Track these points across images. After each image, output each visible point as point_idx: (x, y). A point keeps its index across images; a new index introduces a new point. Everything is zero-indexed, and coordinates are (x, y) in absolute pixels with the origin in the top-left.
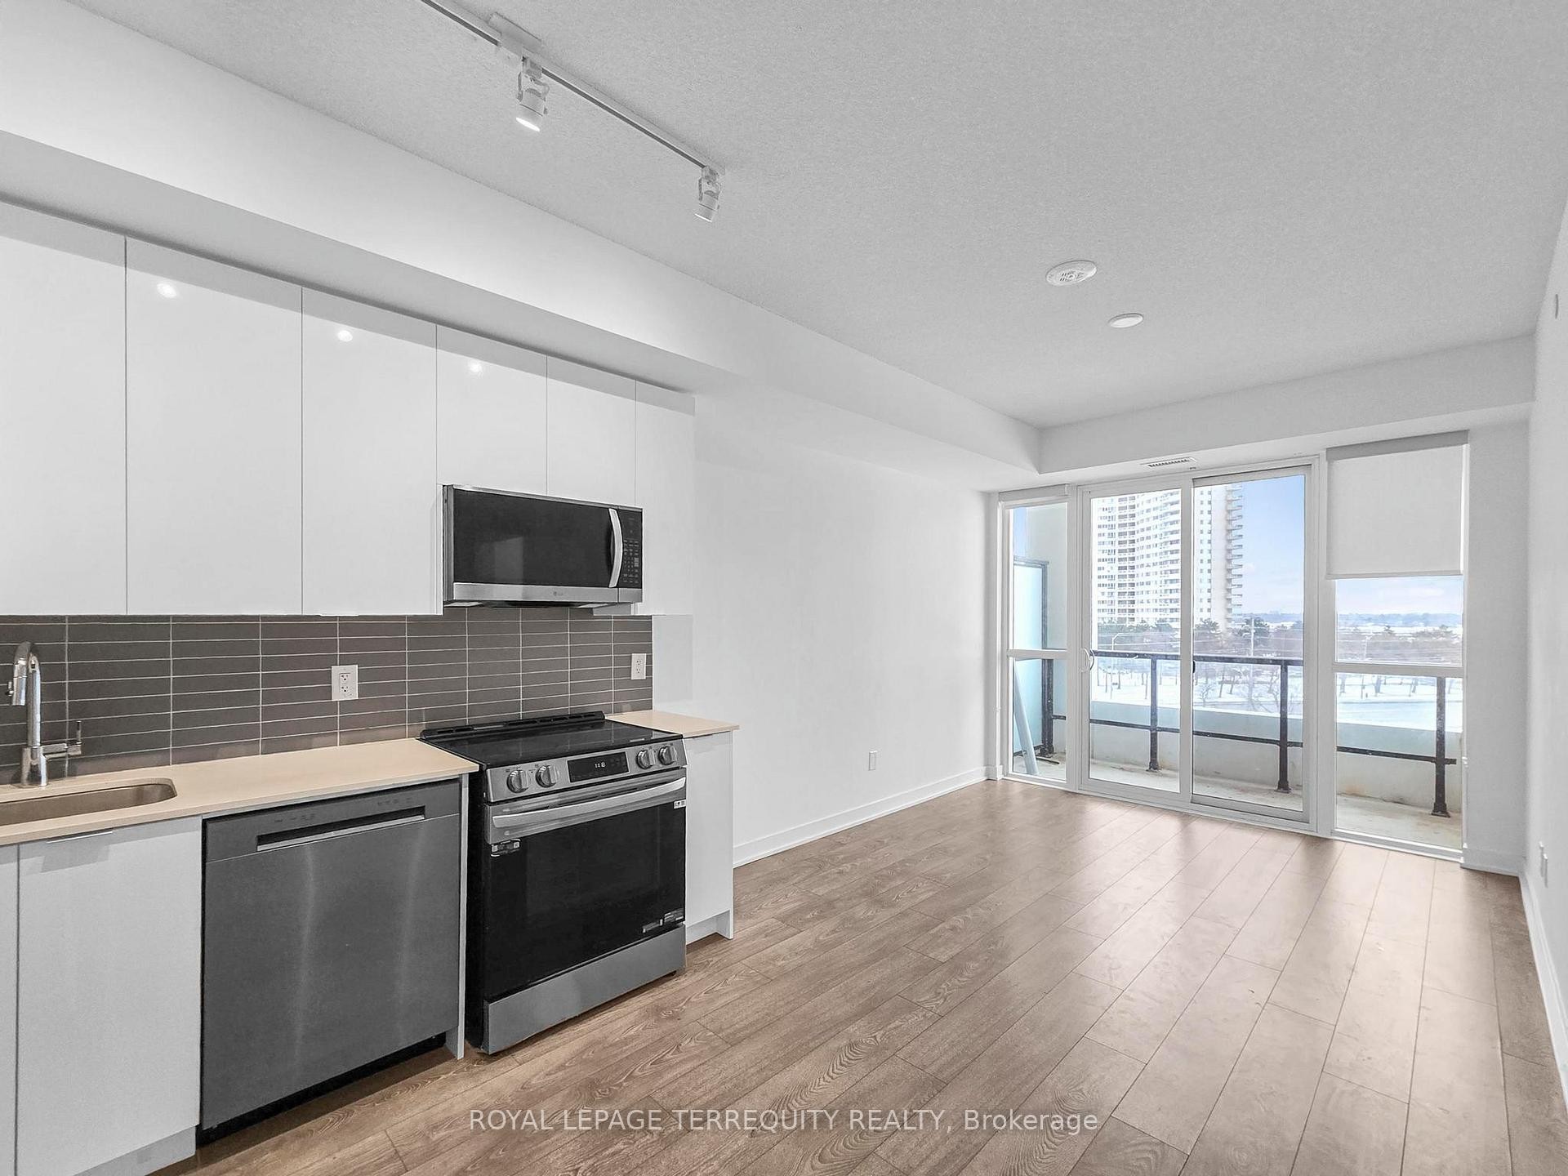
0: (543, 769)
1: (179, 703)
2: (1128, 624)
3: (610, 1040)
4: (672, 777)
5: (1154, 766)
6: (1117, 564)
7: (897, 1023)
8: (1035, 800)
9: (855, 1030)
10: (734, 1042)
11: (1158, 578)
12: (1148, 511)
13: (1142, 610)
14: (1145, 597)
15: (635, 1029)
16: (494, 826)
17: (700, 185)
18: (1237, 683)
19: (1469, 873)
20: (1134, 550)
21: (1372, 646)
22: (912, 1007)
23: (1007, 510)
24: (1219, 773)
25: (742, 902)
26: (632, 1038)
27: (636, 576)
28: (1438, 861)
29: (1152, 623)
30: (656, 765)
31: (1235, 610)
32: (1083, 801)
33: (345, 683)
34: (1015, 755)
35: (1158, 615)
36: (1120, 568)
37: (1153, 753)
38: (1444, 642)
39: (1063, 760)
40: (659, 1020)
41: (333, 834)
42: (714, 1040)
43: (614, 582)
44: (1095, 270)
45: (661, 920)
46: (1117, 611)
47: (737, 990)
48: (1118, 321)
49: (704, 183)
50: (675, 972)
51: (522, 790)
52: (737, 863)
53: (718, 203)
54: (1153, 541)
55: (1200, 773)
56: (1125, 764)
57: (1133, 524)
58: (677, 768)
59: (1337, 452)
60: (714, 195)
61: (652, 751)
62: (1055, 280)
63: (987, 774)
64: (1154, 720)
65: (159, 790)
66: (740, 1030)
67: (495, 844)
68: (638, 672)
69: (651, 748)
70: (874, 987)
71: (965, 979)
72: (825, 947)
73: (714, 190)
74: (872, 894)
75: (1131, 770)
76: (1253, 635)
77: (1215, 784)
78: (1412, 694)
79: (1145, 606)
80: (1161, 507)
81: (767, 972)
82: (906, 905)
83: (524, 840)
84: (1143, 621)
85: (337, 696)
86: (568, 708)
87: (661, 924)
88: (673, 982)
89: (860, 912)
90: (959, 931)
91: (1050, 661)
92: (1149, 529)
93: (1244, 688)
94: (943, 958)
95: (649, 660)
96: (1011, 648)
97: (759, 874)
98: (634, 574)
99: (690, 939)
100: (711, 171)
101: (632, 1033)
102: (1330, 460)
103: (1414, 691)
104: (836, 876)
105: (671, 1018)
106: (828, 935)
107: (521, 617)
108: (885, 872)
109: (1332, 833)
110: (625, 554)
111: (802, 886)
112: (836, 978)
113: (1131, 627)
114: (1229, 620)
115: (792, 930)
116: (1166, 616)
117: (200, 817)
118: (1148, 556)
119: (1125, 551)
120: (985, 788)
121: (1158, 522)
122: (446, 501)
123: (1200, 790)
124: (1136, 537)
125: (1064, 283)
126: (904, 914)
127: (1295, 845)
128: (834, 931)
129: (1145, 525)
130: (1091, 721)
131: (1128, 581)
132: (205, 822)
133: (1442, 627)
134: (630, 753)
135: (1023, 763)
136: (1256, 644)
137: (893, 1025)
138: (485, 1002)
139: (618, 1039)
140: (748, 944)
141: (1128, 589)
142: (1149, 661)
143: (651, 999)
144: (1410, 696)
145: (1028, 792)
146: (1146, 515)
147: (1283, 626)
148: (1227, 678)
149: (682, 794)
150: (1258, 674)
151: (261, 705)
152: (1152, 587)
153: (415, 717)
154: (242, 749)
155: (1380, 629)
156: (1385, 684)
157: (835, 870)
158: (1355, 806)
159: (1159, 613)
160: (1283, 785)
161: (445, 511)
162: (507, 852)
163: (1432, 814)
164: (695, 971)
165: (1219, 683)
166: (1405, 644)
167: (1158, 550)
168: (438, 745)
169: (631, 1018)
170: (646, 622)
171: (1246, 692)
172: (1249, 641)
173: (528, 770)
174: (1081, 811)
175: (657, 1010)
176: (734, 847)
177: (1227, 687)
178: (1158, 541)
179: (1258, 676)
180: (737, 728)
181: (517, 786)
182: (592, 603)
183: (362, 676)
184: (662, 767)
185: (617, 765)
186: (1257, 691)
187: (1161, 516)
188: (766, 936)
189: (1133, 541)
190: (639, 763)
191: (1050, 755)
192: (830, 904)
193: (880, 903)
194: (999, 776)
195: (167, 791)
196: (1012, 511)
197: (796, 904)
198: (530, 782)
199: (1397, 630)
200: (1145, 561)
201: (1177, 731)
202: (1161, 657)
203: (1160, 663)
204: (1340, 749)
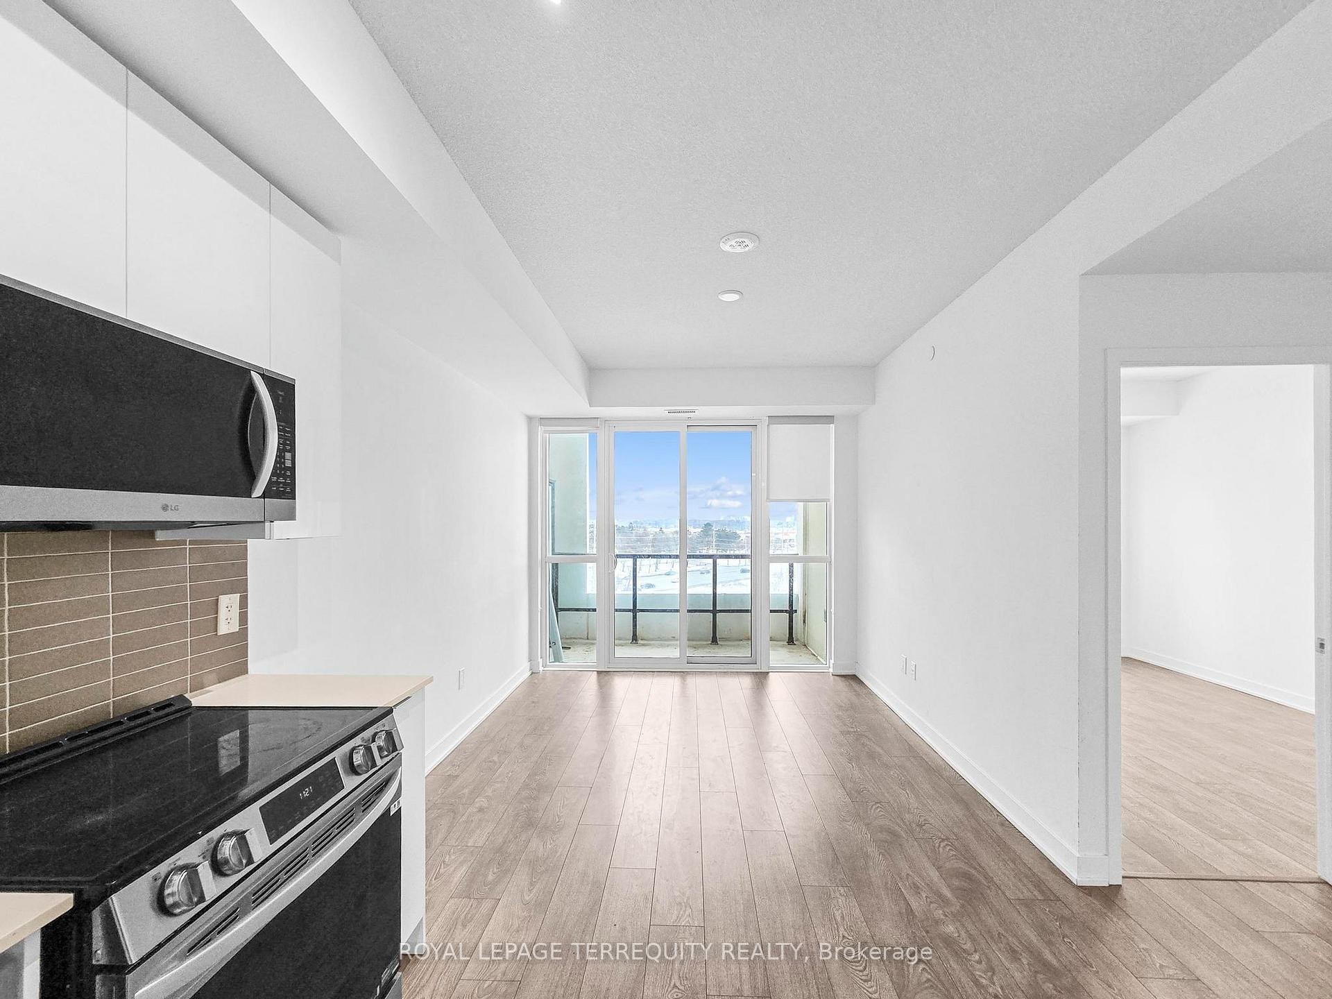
5: (635, 639)
19: (843, 679)
23: (545, 434)
27: (288, 480)
37: (635, 629)
43: (259, 491)
58: (395, 756)
59: (774, 419)
63: (532, 668)
64: (635, 604)
68: (227, 624)
69: (363, 738)
74: (530, 822)
95: (244, 603)
98: (286, 476)
102: (769, 424)
104: (479, 816)
109: (769, 668)
111: (453, 842)
128: (532, 884)
130: (616, 610)
142: (631, 561)
157: (473, 809)
158: (776, 647)
160: (716, 640)
184: (380, 763)
192: (501, 851)
194: (541, 668)
201: (677, 611)
202: (641, 556)
203: (639, 560)
204: (771, 611)
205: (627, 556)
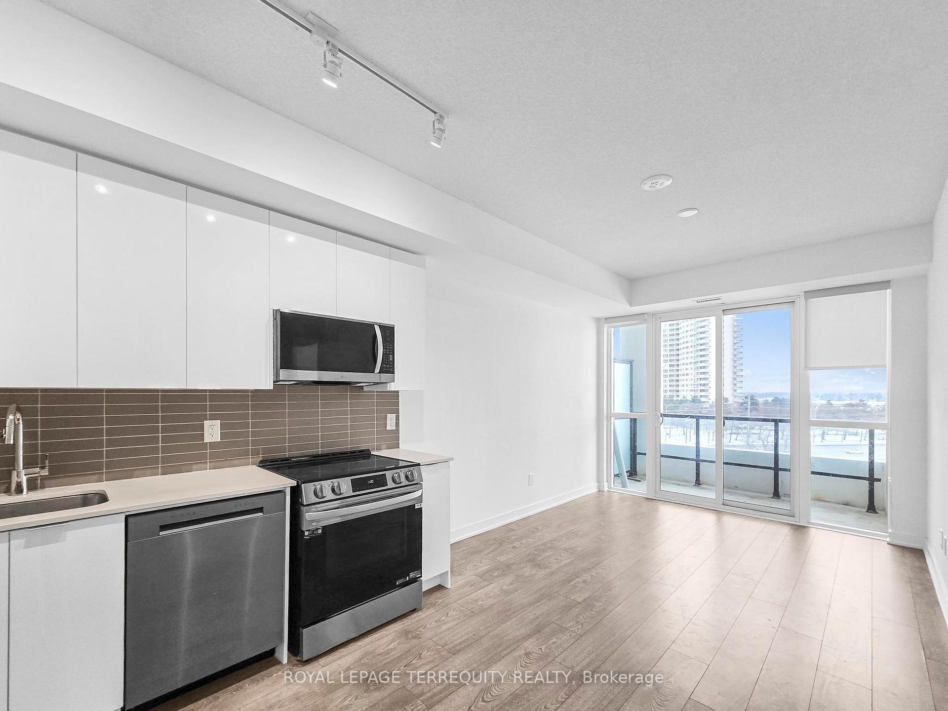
0: (336, 484)
1: (110, 443)
2: (675, 398)
3: (377, 652)
4: (415, 489)
5: (698, 483)
6: (669, 363)
7: (554, 640)
8: (628, 503)
9: (530, 645)
10: (455, 652)
11: (693, 371)
12: (687, 331)
13: (684, 390)
14: (685, 383)
15: (393, 645)
16: (306, 519)
17: (434, 125)
18: (740, 434)
19: (894, 547)
20: (678, 355)
21: (820, 411)
22: (562, 630)
23: (610, 329)
24: (737, 487)
25: (455, 566)
26: (392, 650)
27: (391, 366)
28: (874, 540)
29: (689, 398)
30: (404, 482)
31: (739, 391)
32: (656, 504)
33: (212, 431)
34: (615, 476)
35: (693, 394)
36: (670, 365)
37: (698, 475)
38: (862, 410)
39: (645, 479)
40: (407, 639)
41: (207, 524)
42: (441, 651)
43: (377, 369)
44: (671, 181)
45: (408, 577)
46: (668, 391)
47: (454, 620)
48: (683, 213)
49: (436, 123)
50: (416, 609)
51: (323, 497)
52: (453, 541)
53: (445, 135)
54: (690, 350)
55: (728, 487)
56: (680, 481)
57: (678, 339)
58: (417, 484)
59: (810, 294)
60: (442, 131)
61: (402, 473)
62: (647, 187)
63: (599, 487)
64: (698, 455)
65: (97, 498)
66: (457, 645)
67: (307, 531)
68: (390, 425)
69: (401, 471)
70: (538, 618)
71: (594, 613)
72: (507, 593)
73: (441, 127)
74: (533, 560)
75: (685, 486)
76: (749, 406)
77: (736, 493)
78: (843, 440)
79: (685, 388)
80: (694, 329)
81: (472, 608)
82: (555, 567)
83: (324, 528)
84: (684, 397)
85: (207, 439)
86: (348, 447)
87: (408, 579)
88: (414, 615)
89: (528, 571)
90: (588, 583)
91: (635, 420)
92: (687, 342)
93: (744, 437)
94: (580, 600)
95: (397, 418)
96: (612, 412)
97: (465, 548)
98: (390, 365)
99: (425, 588)
100: (441, 116)
101: (391, 646)
102: (806, 299)
103: (844, 439)
104: (511, 550)
105: (414, 637)
106: (508, 586)
107: (320, 390)
108: (541, 547)
109: (809, 523)
110: (384, 352)
111: (491, 555)
112: (514, 613)
113: (677, 400)
114: (735, 396)
115: (486, 583)
116: (698, 394)
117: (123, 514)
118: (687, 358)
119: (673, 355)
120: (597, 496)
121: (693, 338)
122: (275, 319)
123: (727, 497)
124: (680, 347)
125: (652, 189)
126: (553, 573)
127: (786, 530)
128: (511, 584)
129: (685, 340)
130: (662, 456)
131: (675, 373)
132: (127, 517)
133: (861, 400)
134: (389, 474)
135: (620, 481)
136: (751, 411)
137: (551, 642)
138: (301, 629)
139: (383, 651)
140: (459, 592)
141: (675, 378)
142: (694, 420)
143: (402, 626)
144: (842, 441)
145: (623, 499)
146: (685, 334)
147: (767, 400)
148: (734, 431)
149: (420, 499)
150: (752, 428)
151: (160, 445)
152: (690, 377)
153: (255, 453)
154: (149, 471)
155: (824, 402)
156: (827, 434)
157: (510, 546)
158: (821, 507)
159: (693, 392)
160: (776, 494)
161: (275, 326)
162: (314, 535)
163: (867, 512)
164: (428, 608)
165: (729, 434)
166: (839, 411)
167: (693, 355)
168: (269, 469)
169: (390, 637)
170: (396, 394)
171: (745, 439)
172: (747, 409)
173: (327, 485)
174: (656, 510)
175: (406, 633)
176: (451, 531)
177: (734, 436)
178: (692, 349)
179: (752, 429)
180: (452, 459)
181: (320, 494)
182: (363, 382)
183: (222, 427)
184: (407, 483)
185: (381, 482)
186: (752, 438)
187: (695, 335)
188: (471, 586)
189: (678, 350)
190: (394, 481)
191: (636, 476)
192: (508, 566)
193: (539, 566)
194: (606, 489)
195: (103, 498)
196: (613, 329)
197: (488, 567)
198: (328, 492)
199: (834, 402)
200: (685, 361)
201: (714, 462)
202: (702, 417)
203: (702, 421)
204: (813, 473)
205: (692, 417)
